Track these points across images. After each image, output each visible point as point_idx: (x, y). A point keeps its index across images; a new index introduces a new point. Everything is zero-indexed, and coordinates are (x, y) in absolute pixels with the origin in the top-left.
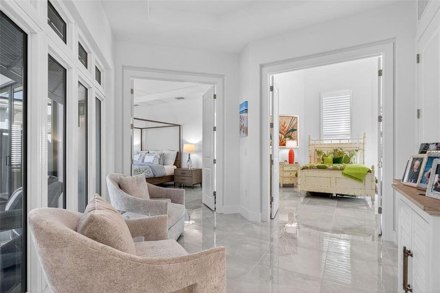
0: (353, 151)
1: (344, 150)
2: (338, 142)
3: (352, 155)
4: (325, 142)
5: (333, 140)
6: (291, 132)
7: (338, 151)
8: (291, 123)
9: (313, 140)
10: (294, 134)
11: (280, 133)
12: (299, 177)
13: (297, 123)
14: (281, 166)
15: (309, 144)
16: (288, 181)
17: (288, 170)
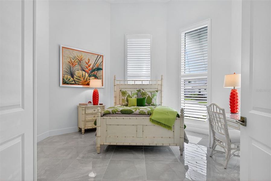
0: (154, 92)
1: (146, 90)
2: (140, 83)
3: (154, 96)
5: (136, 81)
6: (96, 71)
7: (141, 92)
8: (97, 61)
9: (118, 81)
10: (99, 73)
11: (84, 71)
12: (99, 126)
13: (102, 61)
14: (83, 108)
15: (114, 84)
16: (92, 125)
17: (91, 112)
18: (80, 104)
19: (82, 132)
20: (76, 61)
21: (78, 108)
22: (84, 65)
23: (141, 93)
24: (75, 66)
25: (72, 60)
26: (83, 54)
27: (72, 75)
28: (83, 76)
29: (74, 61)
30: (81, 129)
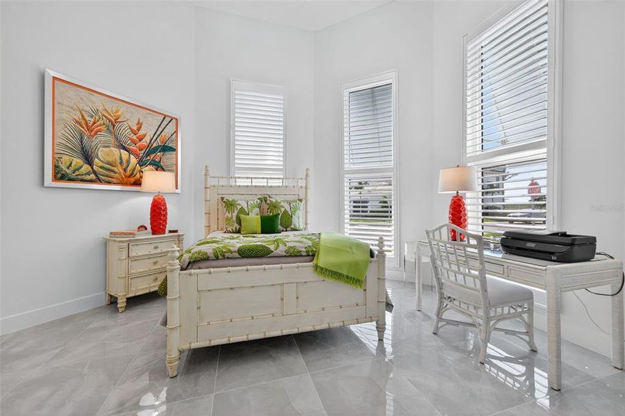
0: (295, 201)
1: (280, 199)
2: (263, 183)
3: (295, 211)
4: (241, 182)
5: (256, 178)
6: (160, 152)
7: (268, 202)
8: (161, 129)
9: (214, 177)
10: (167, 159)
11: (125, 149)
12: (175, 299)
13: (176, 132)
14: (121, 244)
15: (206, 184)
16: (148, 286)
17: (147, 253)
18: (111, 233)
19: (118, 306)
20: (101, 122)
21: (105, 243)
22: (125, 134)
23: (268, 204)
24: (96, 134)
25: (88, 118)
26: (123, 109)
27: (88, 158)
28: (121, 163)
29: (92, 120)
30: (116, 298)
